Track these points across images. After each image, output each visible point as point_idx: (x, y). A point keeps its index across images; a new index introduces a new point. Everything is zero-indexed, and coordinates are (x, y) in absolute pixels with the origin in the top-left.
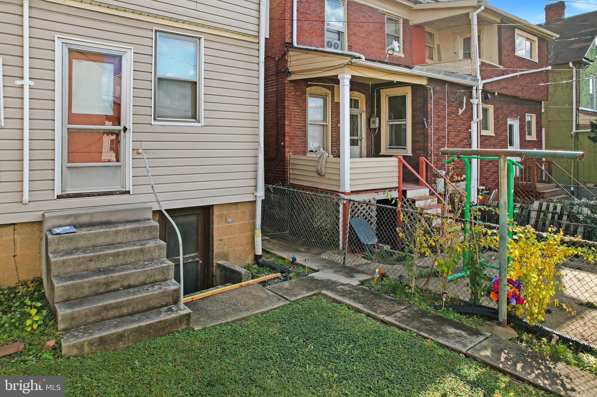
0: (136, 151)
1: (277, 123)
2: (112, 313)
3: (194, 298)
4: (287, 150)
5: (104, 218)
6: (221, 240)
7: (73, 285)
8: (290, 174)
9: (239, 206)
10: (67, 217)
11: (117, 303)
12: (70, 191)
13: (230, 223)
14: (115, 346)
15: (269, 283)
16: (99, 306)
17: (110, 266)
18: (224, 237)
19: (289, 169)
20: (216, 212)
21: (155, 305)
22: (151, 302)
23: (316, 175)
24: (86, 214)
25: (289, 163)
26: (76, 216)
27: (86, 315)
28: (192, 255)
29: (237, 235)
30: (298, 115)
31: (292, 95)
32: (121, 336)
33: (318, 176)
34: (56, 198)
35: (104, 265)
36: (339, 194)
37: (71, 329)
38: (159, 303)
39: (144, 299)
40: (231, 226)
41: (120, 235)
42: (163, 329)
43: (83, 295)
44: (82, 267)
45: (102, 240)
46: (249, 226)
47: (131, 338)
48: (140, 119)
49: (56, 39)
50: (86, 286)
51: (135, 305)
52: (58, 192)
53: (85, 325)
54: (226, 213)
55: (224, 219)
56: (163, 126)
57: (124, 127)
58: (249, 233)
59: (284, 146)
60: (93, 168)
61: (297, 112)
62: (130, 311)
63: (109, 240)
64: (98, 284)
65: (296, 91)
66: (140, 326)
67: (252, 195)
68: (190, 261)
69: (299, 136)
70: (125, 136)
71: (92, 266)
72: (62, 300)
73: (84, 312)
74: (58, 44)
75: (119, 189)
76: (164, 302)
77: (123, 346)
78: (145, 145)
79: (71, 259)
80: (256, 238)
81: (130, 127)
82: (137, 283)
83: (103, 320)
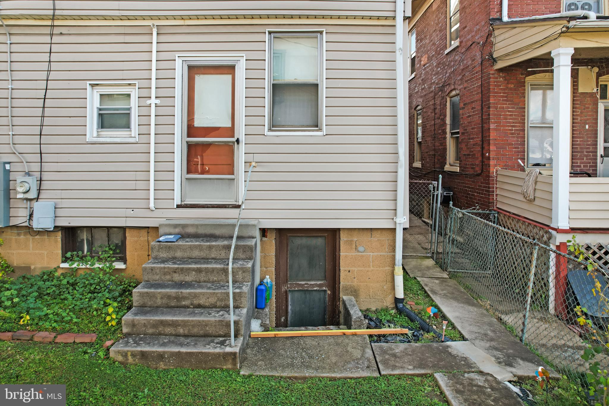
0: (248, 164)
1: (482, 127)
2: (168, 330)
3: (277, 334)
4: (492, 163)
5: (209, 231)
6: (349, 271)
7: (147, 293)
8: (497, 195)
9: (374, 233)
10: (176, 226)
11: (172, 321)
12: (188, 202)
13: (361, 252)
14: (156, 364)
15: (389, 338)
16: (156, 320)
17: (193, 281)
18: (353, 269)
19: (496, 188)
20: (343, 237)
21: (212, 332)
22: (207, 329)
23: (521, 198)
24: (192, 225)
25: (496, 181)
26: (184, 226)
27: (145, 326)
28: (319, 283)
29: (372, 268)
30: (511, 115)
31: (502, 89)
32: (161, 356)
33: (524, 200)
34: (175, 207)
35: (188, 279)
36: (550, 230)
37: (133, 335)
38: (217, 332)
39: (199, 324)
40: (362, 256)
41: (213, 250)
42: (206, 362)
43: (156, 305)
44: (168, 277)
45: (196, 253)
46: (389, 260)
47: (171, 361)
48: (253, 130)
49: (177, 58)
50: (159, 297)
51: (190, 327)
52: (177, 201)
53: (145, 335)
54: (356, 239)
55: (354, 246)
56: (277, 136)
57: (238, 138)
58: (388, 269)
59: (489, 158)
60: (209, 180)
61: (509, 111)
62: (186, 332)
63: (203, 254)
64: (169, 297)
65: (508, 83)
66: (179, 352)
67: (392, 220)
68: (315, 289)
69: (512, 144)
70: (238, 148)
71: (177, 277)
72: (139, 305)
73: (143, 322)
74: (178, 63)
75: (232, 202)
76: (223, 332)
77: (164, 367)
78: (258, 157)
79: (158, 268)
80: (396, 277)
81: (242, 139)
82: (207, 304)
83: (160, 334)
